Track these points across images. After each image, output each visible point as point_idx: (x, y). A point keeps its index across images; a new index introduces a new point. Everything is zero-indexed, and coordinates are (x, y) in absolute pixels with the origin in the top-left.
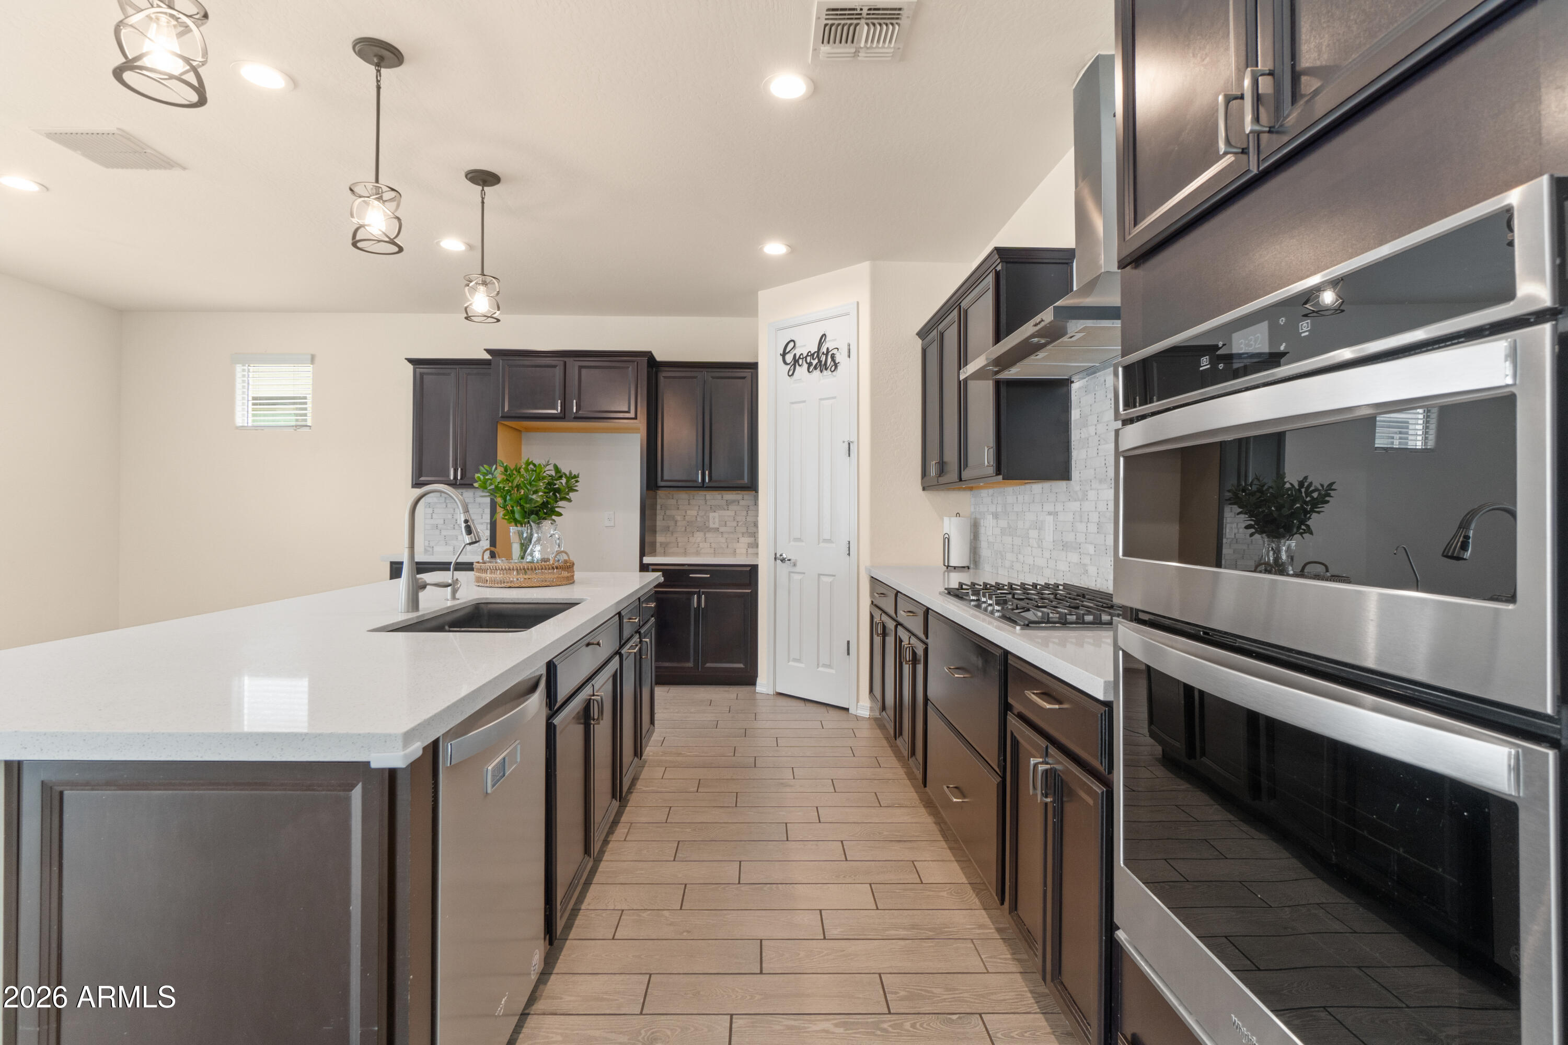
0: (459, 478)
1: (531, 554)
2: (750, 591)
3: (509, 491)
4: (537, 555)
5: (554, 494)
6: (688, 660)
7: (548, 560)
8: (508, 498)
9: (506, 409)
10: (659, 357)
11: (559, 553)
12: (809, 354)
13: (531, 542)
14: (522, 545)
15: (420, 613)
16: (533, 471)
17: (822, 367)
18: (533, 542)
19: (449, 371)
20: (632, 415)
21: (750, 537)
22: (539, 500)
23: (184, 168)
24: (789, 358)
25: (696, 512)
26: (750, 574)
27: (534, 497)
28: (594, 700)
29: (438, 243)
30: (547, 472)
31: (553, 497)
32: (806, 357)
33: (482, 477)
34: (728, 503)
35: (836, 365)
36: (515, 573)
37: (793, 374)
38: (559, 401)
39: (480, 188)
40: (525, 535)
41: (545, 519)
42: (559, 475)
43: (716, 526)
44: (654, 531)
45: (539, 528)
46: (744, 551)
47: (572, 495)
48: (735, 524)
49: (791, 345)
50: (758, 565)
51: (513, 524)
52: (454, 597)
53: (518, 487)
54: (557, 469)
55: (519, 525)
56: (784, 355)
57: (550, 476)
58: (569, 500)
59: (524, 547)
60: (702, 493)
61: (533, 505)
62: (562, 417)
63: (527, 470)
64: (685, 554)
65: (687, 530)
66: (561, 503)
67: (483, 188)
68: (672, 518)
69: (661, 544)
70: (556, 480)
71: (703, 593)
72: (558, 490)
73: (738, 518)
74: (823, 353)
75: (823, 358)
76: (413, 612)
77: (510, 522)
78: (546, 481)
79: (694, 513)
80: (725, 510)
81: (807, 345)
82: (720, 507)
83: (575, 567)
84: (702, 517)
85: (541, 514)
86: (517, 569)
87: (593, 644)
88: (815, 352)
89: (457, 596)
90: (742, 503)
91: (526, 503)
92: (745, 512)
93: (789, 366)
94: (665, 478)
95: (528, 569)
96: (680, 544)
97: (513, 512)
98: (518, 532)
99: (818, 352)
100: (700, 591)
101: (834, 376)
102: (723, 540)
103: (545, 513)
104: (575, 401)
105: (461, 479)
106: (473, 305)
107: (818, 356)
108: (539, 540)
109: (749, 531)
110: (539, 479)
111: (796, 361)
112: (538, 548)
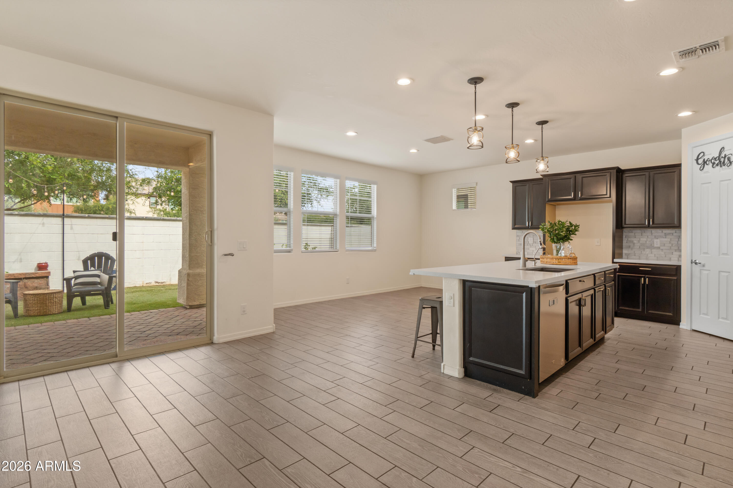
0: (530, 225)
1: (561, 254)
2: (676, 278)
3: (552, 232)
4: (563, 255)
5: (569, 232)
6: (639, 308)
7: (567, 256)
8: (552, 234)
9: (549, 197)
10: (623, 168)
11: (571, 253)
12: (714, 158)
13: (560, 250)
14: (557, 250)
15: (526, 268)
16: (561, 224)
17: (722, 164)
18: (561, 249)
19: (526, 184)
20: (608, 196)
22: (563, 234)
23: (453, 140)
24: (700, 161)
26: (677, 269)
27: (562, 233)
28: (582, 299)
29: (524, 142)
30: (567, 224)
31: (569, 233)
32: (711, 160)
33: (542, 227)
35: (730, 163)
36: (555, 260)
37: (703, 169)
38: (573, 193)
39: (541, 126)
40: (558, 247)
41: (566, 241)
42: (571, 225)
43: (659, 246)
44: (621, 248)
45: (563, 245)
46: (674, 258)
47: (576, 233)
48: (670, 245)
49: (702, 154)
50: (681, 266)
51: (554, 243)
52: (535, 265)
53: (556, 230)
54: (570, 223)
55: (556, 244)
56: (697, 159)
57: (567, 226)
58: (575, 235)
59: (558, 251)
60: (649, 230)
61: (561, 237)
62: (575, 199)
63: (559, 224)
64: (639, 259)
65: (641, 248)
66: (572, 236)
67: (542, 126)
68: (632, 242)
69: (626, 254)
70: (570, 227)
71: (647, 277)
72: (571, 231)
74: (722, 157)
75: (722, 160)
76: (524, 267)
77: (552, 243)
78: (566, 228)
79: (645, 239)
80: (664, 238)
81: (712, 153)
82: (661, 237)
83: (578, 259)
84: (650, 241)
85: (564, 239)
86: (555, 258)
87: (582, 281)
88: (717, 157)
89: (536, 265)
90: (675, 234)
91: (559, 236)
93: (700, 166)
94: (627, 223)
95: (559, 258)
96: (636, 255)
97: (553, 239)
98: (556, 246)
99: (719, 156)
100: (645, 276)
101: (730, 168)
102: (663, 253)
103: (566, 239)
104: (580, 192)
105: (531, 226)
106: (539, 168)
107: (719, 158)
108: (563, 248)
110: (564, 227)
111: (705, 162)
112: (563, 252)
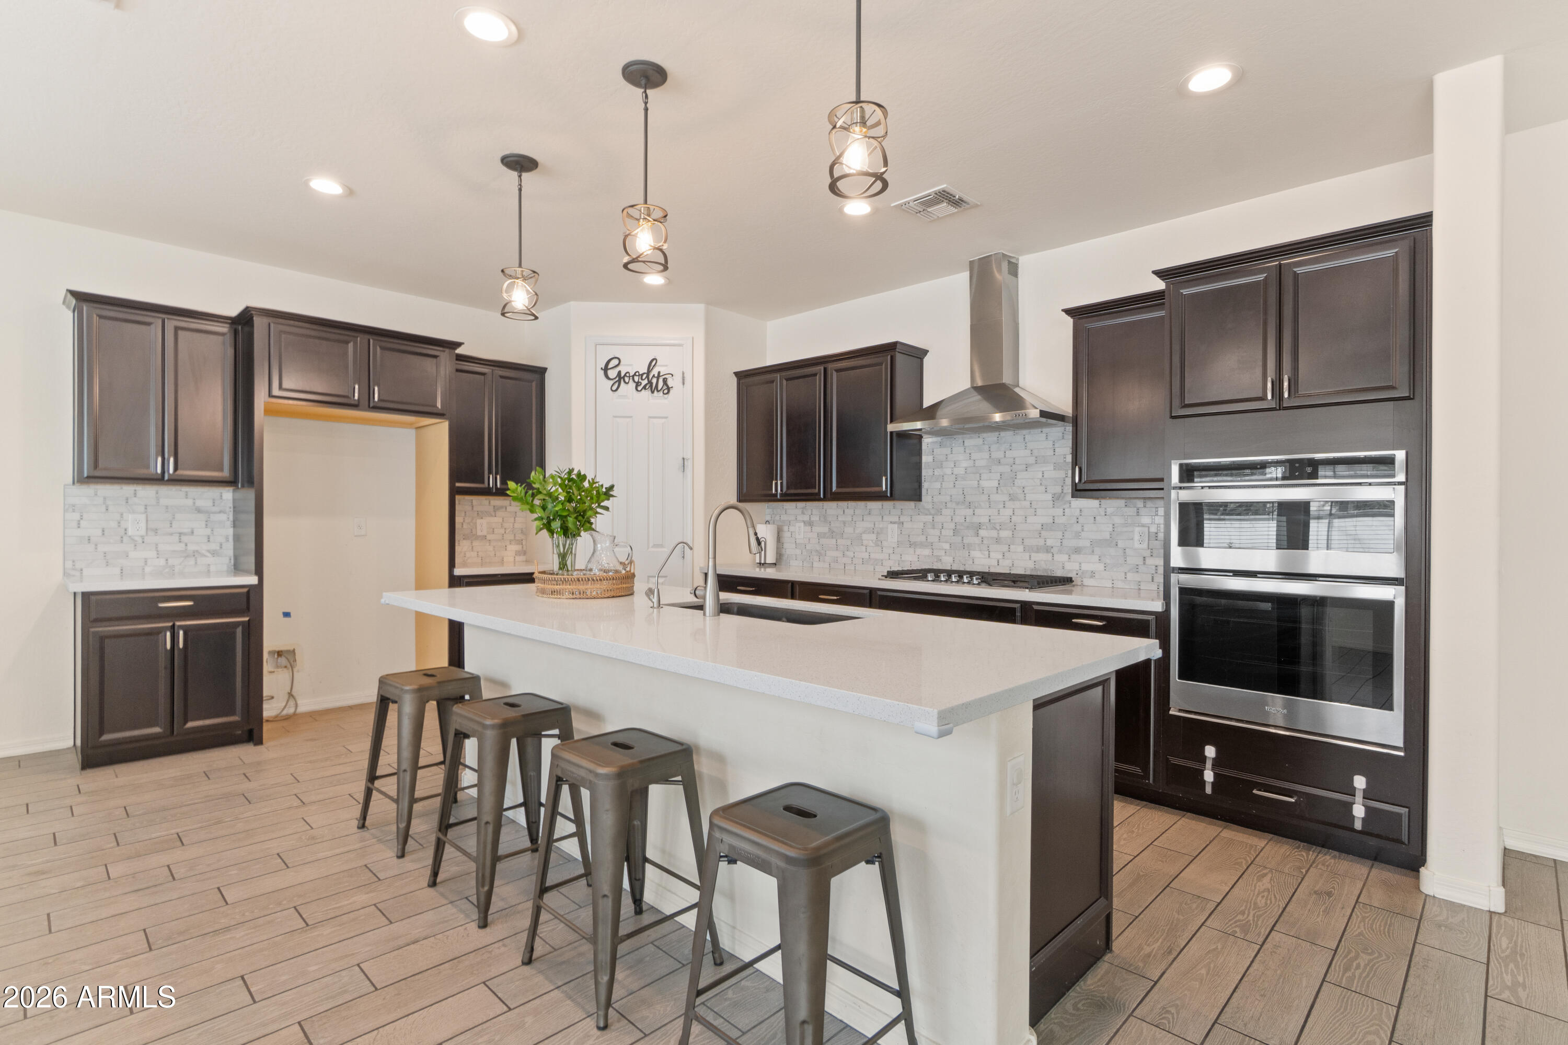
12: (637, 374)
17: (653, 389)
19: (146, 319)
20: (440, 410)
21: (518, 544)
24: (612, 374)
25: (462, 518)
32: (633, 376)
34: (496, 509)
35: (669, 389)
37: (616, 390)
38: (356, 385)
39: (518, 174)
43: (484, 533)
46: (511, 559)
48: (502, 531)
49: (615, 362)
56: (606, 369)
73: (506, 525)
74: (654, 376)
75: (654, 381)
80: (492, 516)
81: (635, 363)
82: (487, 514)
84: (469, 523)
88: (644, 373)
90: (509, 509)
92: (513, 519)
93: (612, 382)
99: (649, 371)
101: (666, 399)
102: (491, 548)
104: (376, 388)
107: (648, 377)
109: (517, 538)
111: (620, 378)
